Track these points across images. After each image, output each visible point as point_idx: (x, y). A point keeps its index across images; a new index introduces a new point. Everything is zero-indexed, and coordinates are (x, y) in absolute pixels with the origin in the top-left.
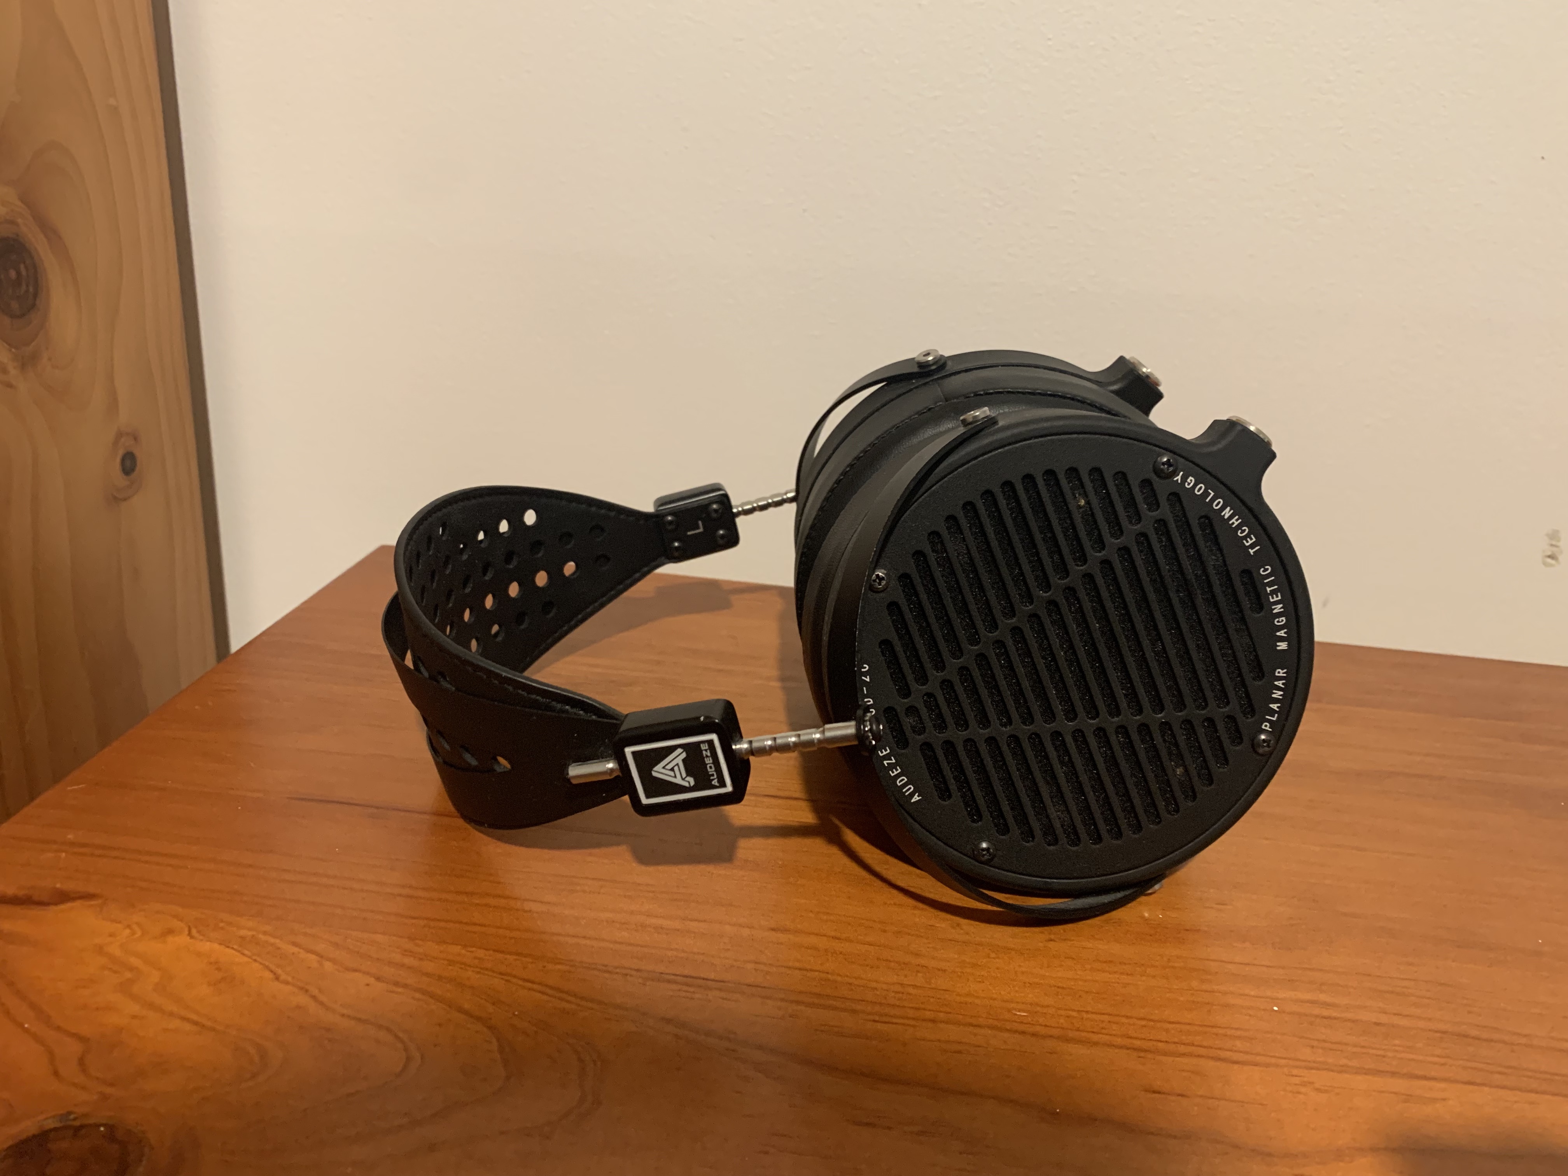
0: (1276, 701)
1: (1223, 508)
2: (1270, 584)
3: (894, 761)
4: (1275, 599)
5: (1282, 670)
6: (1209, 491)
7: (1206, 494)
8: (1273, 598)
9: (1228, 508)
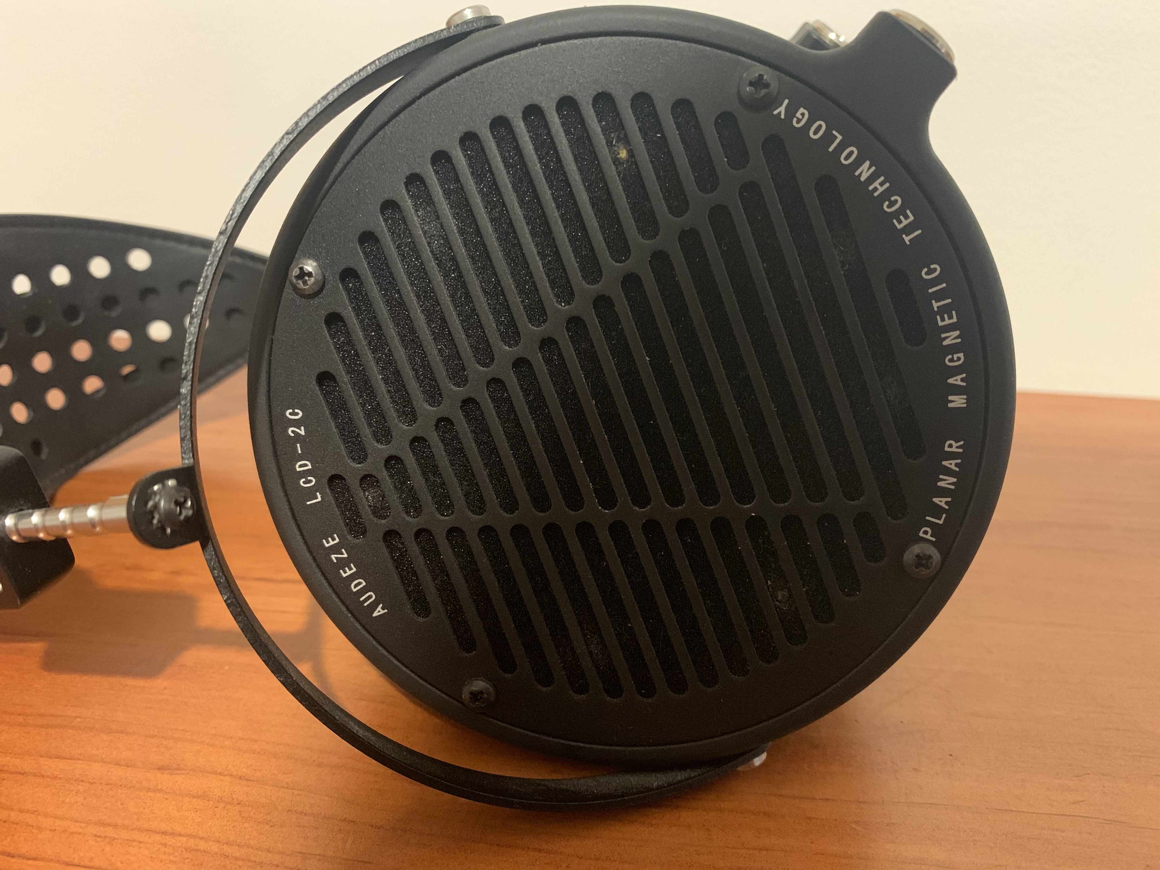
0: (943, 492)
1: (858, 163)
2: (939, 296)
3: (346, 556)
4: (947, 322)
5: (956, 442)
6: (834, 132)
7: (828, 138)
8: (943, 320)
9: (867, 163)
